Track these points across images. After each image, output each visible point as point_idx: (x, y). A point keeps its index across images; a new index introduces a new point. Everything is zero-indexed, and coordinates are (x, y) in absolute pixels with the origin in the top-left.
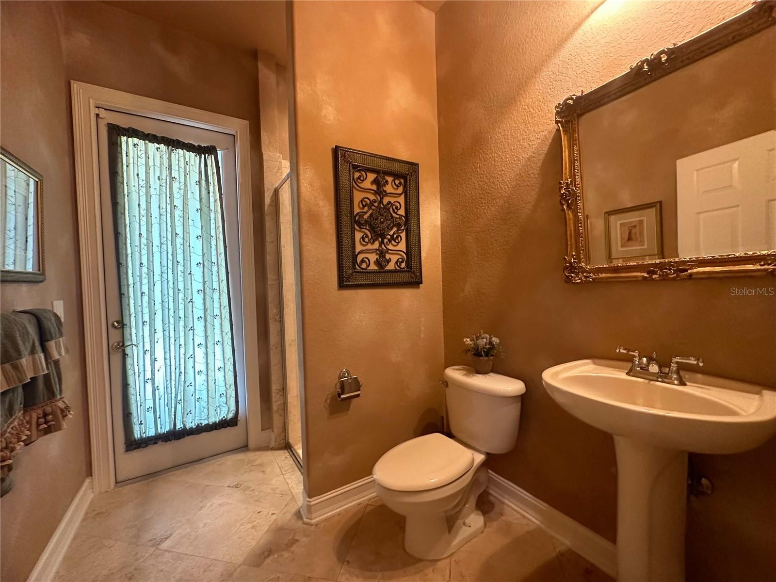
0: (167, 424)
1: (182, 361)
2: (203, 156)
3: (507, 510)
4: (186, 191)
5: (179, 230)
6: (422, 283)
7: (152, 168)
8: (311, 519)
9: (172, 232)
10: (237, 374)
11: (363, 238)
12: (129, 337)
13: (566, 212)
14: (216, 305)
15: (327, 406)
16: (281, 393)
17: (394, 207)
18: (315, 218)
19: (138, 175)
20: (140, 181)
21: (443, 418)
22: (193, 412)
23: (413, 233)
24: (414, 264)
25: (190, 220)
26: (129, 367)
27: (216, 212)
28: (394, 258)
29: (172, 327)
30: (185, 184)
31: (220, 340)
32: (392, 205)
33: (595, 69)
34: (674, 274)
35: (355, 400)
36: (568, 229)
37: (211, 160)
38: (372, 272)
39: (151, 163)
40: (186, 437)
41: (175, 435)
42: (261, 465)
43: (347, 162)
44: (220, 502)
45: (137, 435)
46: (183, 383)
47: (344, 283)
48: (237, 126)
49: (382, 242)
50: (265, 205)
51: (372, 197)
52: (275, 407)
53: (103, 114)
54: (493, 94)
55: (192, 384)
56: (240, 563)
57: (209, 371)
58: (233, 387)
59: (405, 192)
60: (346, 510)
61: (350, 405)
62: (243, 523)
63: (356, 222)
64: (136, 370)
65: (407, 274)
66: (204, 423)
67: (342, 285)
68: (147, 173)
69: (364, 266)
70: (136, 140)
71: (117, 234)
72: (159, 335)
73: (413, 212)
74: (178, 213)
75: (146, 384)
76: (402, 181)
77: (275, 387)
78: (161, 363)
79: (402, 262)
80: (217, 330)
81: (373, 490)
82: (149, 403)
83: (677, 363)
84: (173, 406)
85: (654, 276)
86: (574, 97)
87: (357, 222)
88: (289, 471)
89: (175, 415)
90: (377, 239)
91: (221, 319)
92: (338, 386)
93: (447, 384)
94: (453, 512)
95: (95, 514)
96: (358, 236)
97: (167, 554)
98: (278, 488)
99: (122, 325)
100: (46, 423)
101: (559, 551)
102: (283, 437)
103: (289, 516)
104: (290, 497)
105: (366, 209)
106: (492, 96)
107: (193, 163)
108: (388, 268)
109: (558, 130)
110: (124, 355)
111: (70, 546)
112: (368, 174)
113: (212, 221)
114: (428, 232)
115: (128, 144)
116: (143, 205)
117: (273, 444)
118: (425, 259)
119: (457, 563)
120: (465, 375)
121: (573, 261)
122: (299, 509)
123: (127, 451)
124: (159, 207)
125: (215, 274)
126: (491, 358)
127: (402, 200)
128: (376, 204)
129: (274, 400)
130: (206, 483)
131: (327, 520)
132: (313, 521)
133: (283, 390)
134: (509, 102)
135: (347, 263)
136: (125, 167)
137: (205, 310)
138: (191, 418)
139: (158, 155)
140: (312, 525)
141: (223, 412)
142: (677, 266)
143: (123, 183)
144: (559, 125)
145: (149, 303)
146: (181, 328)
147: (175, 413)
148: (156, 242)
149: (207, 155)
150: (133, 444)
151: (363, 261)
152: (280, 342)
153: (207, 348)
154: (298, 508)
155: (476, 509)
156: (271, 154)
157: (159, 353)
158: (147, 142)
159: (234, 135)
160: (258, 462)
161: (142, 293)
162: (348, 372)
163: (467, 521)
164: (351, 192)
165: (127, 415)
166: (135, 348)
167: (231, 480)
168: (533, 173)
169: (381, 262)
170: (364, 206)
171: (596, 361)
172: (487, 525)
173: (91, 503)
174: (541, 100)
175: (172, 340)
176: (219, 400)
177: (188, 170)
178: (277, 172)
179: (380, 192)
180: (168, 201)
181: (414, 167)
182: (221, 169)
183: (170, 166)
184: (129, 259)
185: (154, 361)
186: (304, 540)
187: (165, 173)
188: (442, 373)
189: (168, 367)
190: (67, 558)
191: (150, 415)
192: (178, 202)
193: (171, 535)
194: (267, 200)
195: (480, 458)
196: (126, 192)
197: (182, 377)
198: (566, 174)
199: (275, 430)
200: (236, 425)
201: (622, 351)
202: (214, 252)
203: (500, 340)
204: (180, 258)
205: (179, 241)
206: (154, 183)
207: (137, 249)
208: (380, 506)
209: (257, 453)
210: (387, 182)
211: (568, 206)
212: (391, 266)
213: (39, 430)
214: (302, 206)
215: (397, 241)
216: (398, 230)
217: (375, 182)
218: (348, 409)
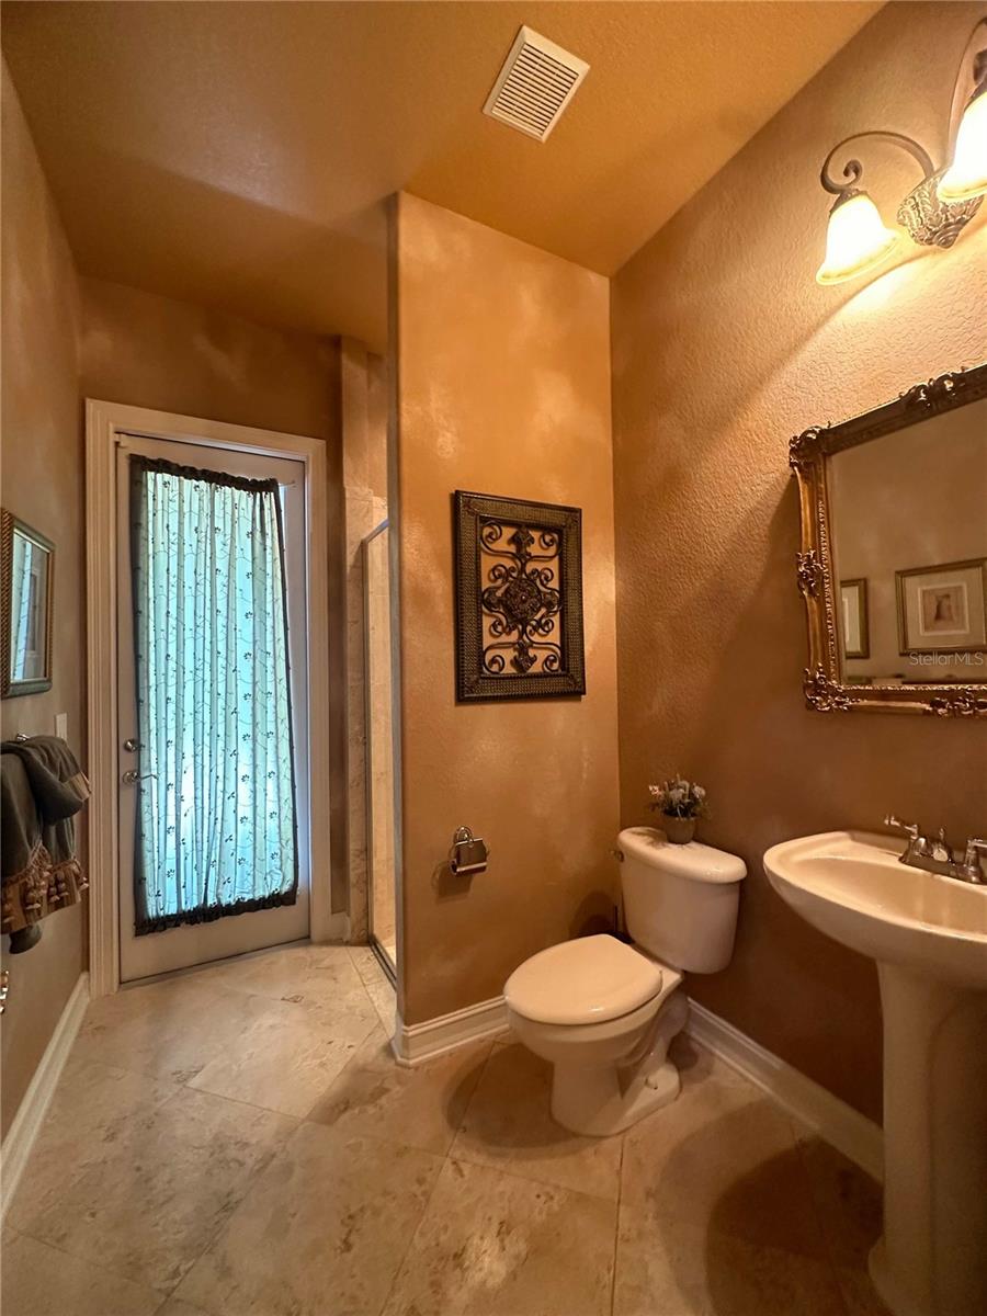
0: (195, 897)
1: (220, 801)
2: (258, 495)
3: (718, 1065)
4: (233, 546)
5: (221, 605)
6: (584, 693)
7: (187, 516)
8: (408, 1059)
9: (211, 609)
10: (298, 824)
11: (494, 626)
12: (146, 763)
13: (808, 600)
14: (271, 717)
15: (435, 883)
16: (363, 856)
17: (543, 577)
18: (423, 598)
19: (168, 526)
20: (171, 535)
21: (616, 908)
22: (232, 880)
23: (571, 617)
24: (572, 664)
25: (237, 590)
26: (145, 808)
27: (273, 577)
28: (542, 655)
29: (207, 750)
30: (233, 537)
31: (275, 771)
32: (539, 574)
33: (850, 386)
34: (969, 709)
35: (477, 877)
36: (810, 626)
37: (269, 500)
38: (507, 678)
39: (186, 508)
40: (221, 919)
41: (205, 915)
42: (330, 968)
43: (473, 514)
44: (271, 1022)
45: (152, 912)
46: (219, 835)
47: (465, 693)
48: (309, 449)
49: (524, 631)
50: (345, 566)
51: (509, 564)
52: (353, 876)
53: (124, 441)
54: (698, 409)
55: (233, 838)
56: (302, 1117)
57: (258, 818)
58: (291, 843)
59: (560, 554)
60: (461, 1049)
61: (469, 882)
62: (307, 1057)
63: (483, 601)
64: (155, 814)
65: (562, 680)
66: (248, 897)
67: (462, 698)
68: (181, 523)
69: (495, 668)
70: (167, 477)
71: (136, 613)
72: (188, 762)
73: (572, 583)
74: (221, 579)
75: (168, 836)
76: (556, 536)
77: (354, 846)
78: (188, 804)
79: (554, 661)
80: (271, 757)
81: (504, 1019)
82: (171, 865)
83: (976, 847)
84: (204, 870)
85: (940, 711)
86: (817, 430)
87: (485, 601)
88: (375, 980)
89: (206, 884)
90: (515, 627)
91: (277, 738)
92: (453, 853)
93: (623, 857)
94: (629, 1063)
95: (94, 1029)
96: (487, 622)
97: (199, 1096)
98: (357, 1007)
99: (137, 746)
100: (58, 893)
101: (800, 1140)
102: (364, 925)
103: (374, 1051)
104: (377, 1022)
105: (500, 581)
106: (695, 411)
107: (244, 507)
108: (531, 671)
109: (794, 476)
110: (140, 791)
111: (63, 1074)
112: (503, 528)
113: (269, 590)
114: (595, 612)
115: (155, 481)
116: (174, 570)
117: (348, 936)
118: (591, 654)
119: (633, 1144)
120: (651, 843)
121: (818, 676)
122: (390, 1040)
123: (137, 935)
124: (195, 572)
125: (270, 669)
126: (692, 819)
127: (554, 565)
128: (514, 575)
129: (352, 866)
130: (250, 991)
131: (431, 1062)
132: (412, 1062)
133: (366, 850)
134: (720, 421)
135: (470, 664)
136: (151, 515)
137: (255, 724)
138: (229, 889)
139: (196, 495)
140: (409, 1068)
141: (275, 883)
142: (975, 699)
143: (147, 540)
144: (796, 468)
145: (177, 714)
146: (220, 752)
147: (207, 880)
148: (189, 623)
149: (264, 493)
150: (147, 926)
151: (493, 661)
152: (363, 776)
153: (255, 782)
154: (387, 1040)
155: (666, 1061)
156: (357, 489)
157: (188, 790)
158: (182, 478)
159: (303, 462)
160: (326, 963)
161: (168, 699)
162: (468, 831)
163: (652, 1080)
164: (478, 558)
165: (139, 881)
166: (154, 780)
167: (284, 990)
168: (758, 534)
169: (522, 660)
170: (496, 578)
171: (857, 835)
172: (685, 1087)
173: (87, 1012)
174: (771, 425)
175: (207, 770)
176: (270, 863)
177: (237, 515)
178: (365, 516)
179: (521, 556)
180: (208, 564)
181: (574, 514)
182: (283, 513)
183: (213, 512)
184: (152, 648)
185: (179, 800)
186: (397, 1090)
187: (206, 521)
188: (616, 838)
189: (199, 811)
190: (60, 1091)
191: (171, 883)
192: (221, 564)
193: (203, 1067)
194: (350, 559)
195: (671, 978)
196: (151, 552)
197: (219, 825)
198: (806, 543)
199: (353, 913)
200: (294, 903)
201: (892, 823)
202: (269, 637)
203: (706, 791)
204: (221, 647)
205: (221, 620)
206: (190, 537)
207: (163, 634)
208: (514, 1046)
209: (325, 949)
210: (532, 540)
211: (811, 592)
212: (536, 668)
213: (49, 904)
214: (406, 582)
215: (546, 629)
216: (548, 612)
217: (513, 540)
218: (467, 888)
